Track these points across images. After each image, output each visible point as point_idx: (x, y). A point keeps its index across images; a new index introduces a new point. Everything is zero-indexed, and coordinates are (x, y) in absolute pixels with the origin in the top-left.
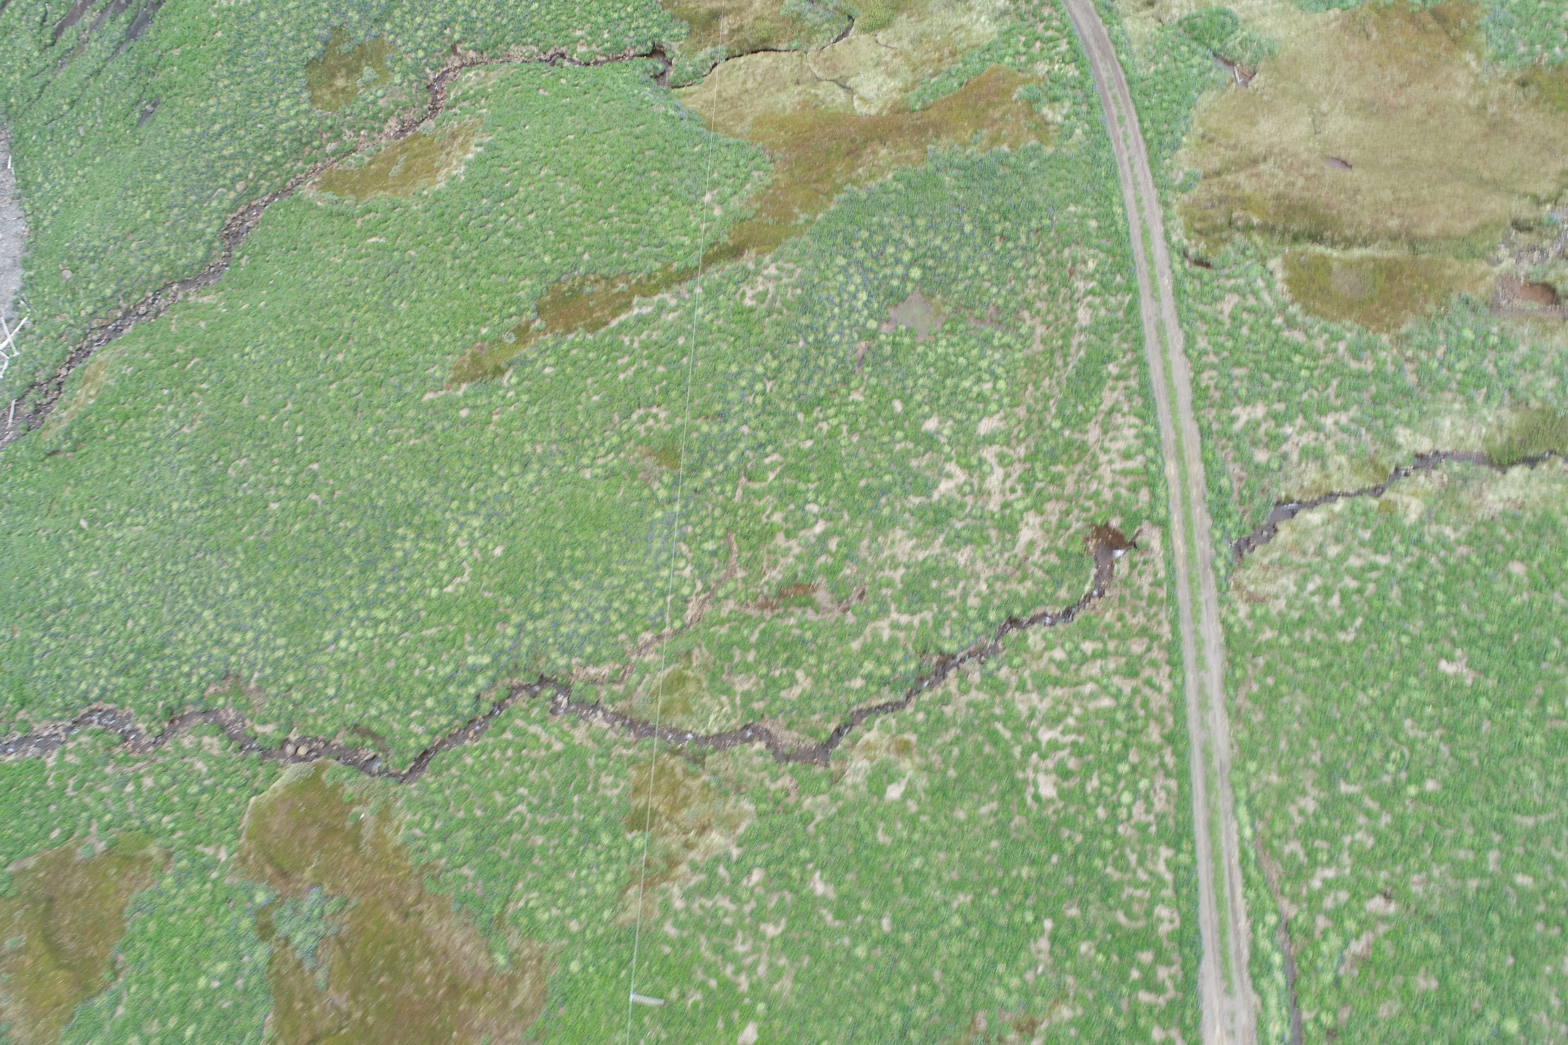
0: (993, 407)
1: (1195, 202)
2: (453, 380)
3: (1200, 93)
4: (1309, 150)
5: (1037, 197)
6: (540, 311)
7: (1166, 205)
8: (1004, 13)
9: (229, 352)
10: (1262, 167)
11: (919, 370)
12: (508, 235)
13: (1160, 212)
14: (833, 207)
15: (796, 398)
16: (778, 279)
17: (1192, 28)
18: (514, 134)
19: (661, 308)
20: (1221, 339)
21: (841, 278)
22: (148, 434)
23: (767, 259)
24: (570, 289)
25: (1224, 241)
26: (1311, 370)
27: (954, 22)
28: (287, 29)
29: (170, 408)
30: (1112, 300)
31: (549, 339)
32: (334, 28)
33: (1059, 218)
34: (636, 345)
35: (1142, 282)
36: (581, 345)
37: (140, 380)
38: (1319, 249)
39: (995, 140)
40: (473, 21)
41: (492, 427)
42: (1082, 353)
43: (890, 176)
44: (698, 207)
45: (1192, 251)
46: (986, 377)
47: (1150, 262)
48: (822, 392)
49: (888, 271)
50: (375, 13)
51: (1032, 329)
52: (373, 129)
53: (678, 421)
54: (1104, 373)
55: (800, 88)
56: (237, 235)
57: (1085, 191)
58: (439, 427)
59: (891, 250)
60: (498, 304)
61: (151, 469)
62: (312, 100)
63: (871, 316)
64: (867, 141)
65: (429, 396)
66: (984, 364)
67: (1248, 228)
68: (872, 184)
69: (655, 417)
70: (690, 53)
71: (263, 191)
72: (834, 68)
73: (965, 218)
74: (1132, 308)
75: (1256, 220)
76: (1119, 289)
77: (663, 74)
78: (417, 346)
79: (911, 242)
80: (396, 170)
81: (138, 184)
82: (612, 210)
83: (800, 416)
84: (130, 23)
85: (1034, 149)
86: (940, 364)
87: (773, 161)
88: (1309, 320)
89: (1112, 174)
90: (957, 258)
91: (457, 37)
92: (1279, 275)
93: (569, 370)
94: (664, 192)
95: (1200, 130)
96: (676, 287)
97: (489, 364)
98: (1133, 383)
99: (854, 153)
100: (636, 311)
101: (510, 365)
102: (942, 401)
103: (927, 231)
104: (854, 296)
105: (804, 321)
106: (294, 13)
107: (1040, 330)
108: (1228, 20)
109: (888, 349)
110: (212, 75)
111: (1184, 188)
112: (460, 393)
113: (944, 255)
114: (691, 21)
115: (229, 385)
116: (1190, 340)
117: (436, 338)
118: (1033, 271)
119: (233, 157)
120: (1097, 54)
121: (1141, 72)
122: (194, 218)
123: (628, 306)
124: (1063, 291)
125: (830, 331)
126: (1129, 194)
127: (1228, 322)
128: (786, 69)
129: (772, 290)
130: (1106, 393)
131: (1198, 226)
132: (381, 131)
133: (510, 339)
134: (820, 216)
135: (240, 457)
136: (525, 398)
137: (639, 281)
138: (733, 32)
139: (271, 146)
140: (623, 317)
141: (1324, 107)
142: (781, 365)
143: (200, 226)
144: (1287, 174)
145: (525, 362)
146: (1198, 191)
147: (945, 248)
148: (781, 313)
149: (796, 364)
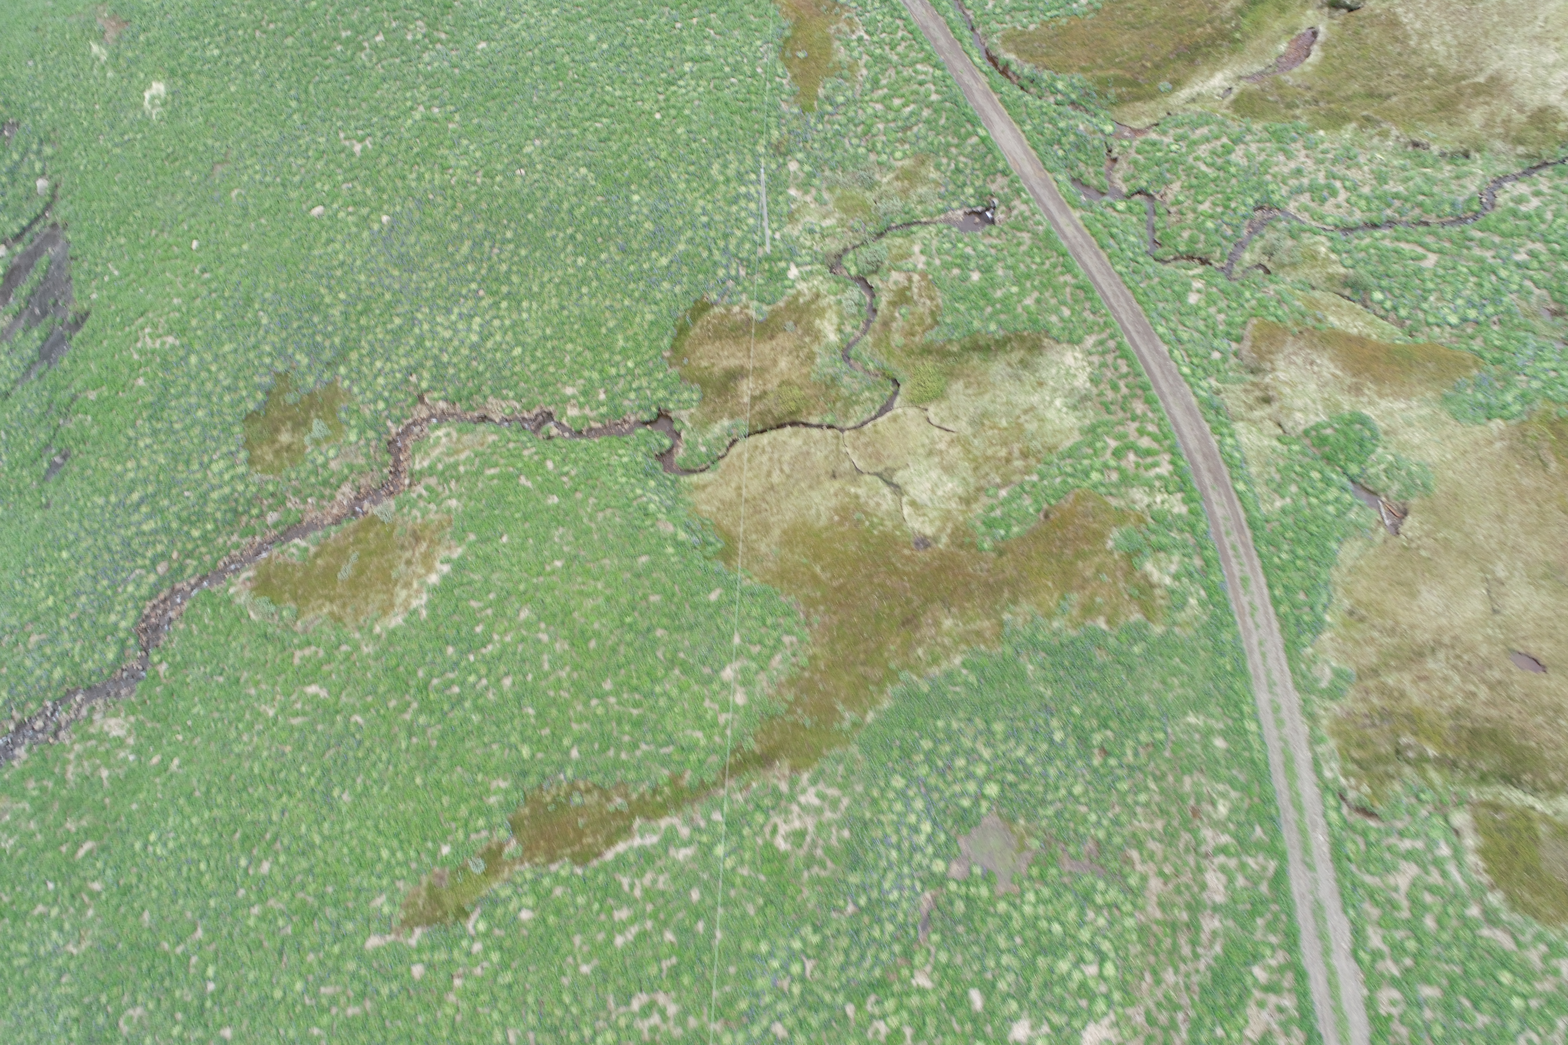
0: (1100, 1006)
1: (1350, 715)
2: (404, 923)
3: (1339, 542)
4: (1488, 639)
5: (1146, 698)
6: (515, 827)
7: (1312, 718)
8: (1085, 398)
9: (130, 838)
10: (1431, 664)
11: (1002, 941)
12: (478, 709)
13: (1304, 728)
14: (886, 704)
15: (843, 987)
16: (819, 811)
17: (1323, 441)
18: (488, 549)
19: (670, 839)
20: (1399, 935)
21: (899, 807)
22: (24, 948)
23: (805, 776)
24: (554, 801)
25: (1391, 777)
26: (1524, 997)
27: (1022, 400)
28: (222, 375)
29: (55, 912)
30: (1251, 861)
31: (527, 871)
32: (278, 374)
33: (1175, 730)
34: (637, 893)
35: (1289, 839)
36: (566, 882)
37: (21, 863)
38: (1516, 797)
39: (1088, 610)
40: (445, 366)
41: (452, 998)
42: (1218, 948)
43: (957, 660)
44: (715, 687)
45: (1351, 795)
46: (1089, 955)
47: (1299, 808)
48: (877, 972)
49: (957, 788)
50: (327, 355)
51: (1144, 878)
52: (322, 497)
53: (692, 1022)
54: (1249, 981)
55: (837, 484)
56: (156, 628)
57: (1208, 694)
58: (385, 991)
59: (961, 762)
60: (463, 811)
61: (25, 1005)
62: (250, 462)
63: (936, 855)
64: (928, 601)
65: (373, 942)
66: (1085, 935)
67: (1421, 760)
68: (935, 671)
69: (663, 1013)
70: (703, 425)
71: (189, 571)
72: (878, 457)
73: (1055, 723)
74: (1279, 880)
75: (1432, 751)
76: (1259, 846)
77: (670, 451)
78: (361, 864)
79: (986, 754)
80: (346, 571)
81: (40, 563)
82: (608, 686)
83: (850, 1009)
84: (45, 341)
85: (1137, 627)
86: (1030, 934)
87: (809, 625)
88: (1516, 918)
89: (1240, 670)
90: (1045, 775)
91: (424, 385)
92: (1470, 841)
93: (551, 919)
94: (672, 663)
95: (1347, 603)
96: (688, 809)
97: (449, 901)
98: (1288, 1002)
99: (910, 622)
100: (637, 842)
101: (475, 905)
102: (1033, 995)
103: (1006, 740)
104: (915, 830)
105: (854, 879)
106: (230, 358)
107: (1155, 884)
108: (1367, 433)
109: (960, 906)
110: (131, 433)
111: (1333, 693)
112: (413, 942)
113: (1028, 769)
114: (704, 383)
115: (126, 891)
116: (1357, 932)
117: (385, 854)
118: (1142, 798)
119: (155, 532)
120: (1207, 479)
121: (1265, 508)
122: (105, 607)
123: (626, 831)
124: (1186, 836)
125: (887, 885)
126: (1263, 698)
127: (1405, 903)
128: (819, 455)
129: (811, 829)
130: (1252, 1010)
131: (1356, 754)
132: (332, 498)
133: (477, 867)
134: (870, 717)
135: (134, 1003)
136: (495, 957)
137: (642, 796)
138: (754, 399)
139: (201, 517)
140: (621, 847)
141: (1501, 572)
142: (825, 938)
143: (113, 618)
144: (1465, 679)
145: (495, 901)
146: (1350, 700)
147: (1030, 760)
148: (824, 866)
149: (844, 942)
